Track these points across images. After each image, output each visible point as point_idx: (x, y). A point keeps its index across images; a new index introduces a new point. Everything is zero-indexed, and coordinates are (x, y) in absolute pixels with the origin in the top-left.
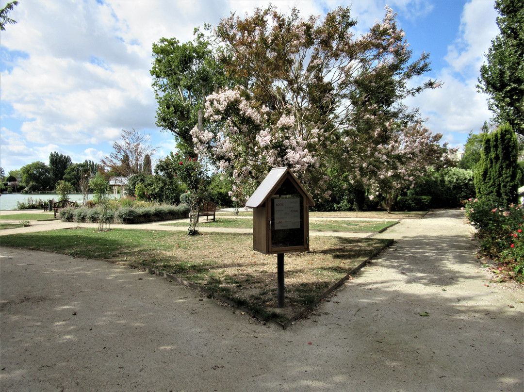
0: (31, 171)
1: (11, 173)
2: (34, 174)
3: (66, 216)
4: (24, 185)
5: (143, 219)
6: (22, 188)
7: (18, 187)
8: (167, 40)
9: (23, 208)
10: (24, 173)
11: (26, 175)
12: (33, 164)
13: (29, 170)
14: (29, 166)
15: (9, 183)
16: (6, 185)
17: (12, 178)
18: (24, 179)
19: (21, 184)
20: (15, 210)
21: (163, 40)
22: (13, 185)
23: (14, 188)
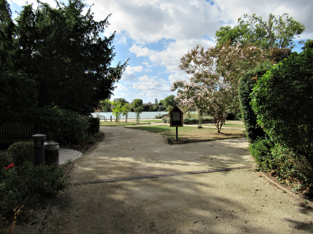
0: (169, 100)
1: (161, 101)
2: (170, 101)
3: (164, 121)
4: (166, 107)
5: (193, 122)
6: (165, 108)
7: (163, 108)
8: (224, 28)
9: (157, 118)
10: (166, 101)
11: (167, 102)
12: (170, 96)
13: (168, 100)
14: (168, 97)
15: (159, 106)
16: (158, 107)
17: (161, 104)
18: (166, 104)
19: (164, 107)
20: (154, 119)
21: (222, 28)
22: (161, 107)
23: (161, 108)
